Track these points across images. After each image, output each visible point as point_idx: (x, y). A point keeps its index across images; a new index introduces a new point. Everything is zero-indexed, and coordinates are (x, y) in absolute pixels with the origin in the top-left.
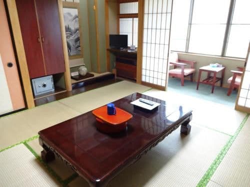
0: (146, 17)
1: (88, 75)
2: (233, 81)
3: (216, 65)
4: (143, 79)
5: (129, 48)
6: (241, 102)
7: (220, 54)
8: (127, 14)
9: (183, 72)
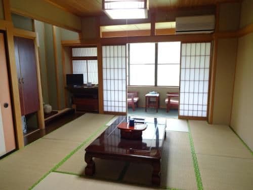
0: (104, 60)
1: (53, 113)
2: (169, 101)
3: (153, 92)
4: (105, 109)
5: (86, 85)
6: (181, 113)
7: (154, 85)
8: (81, 57)
9: (133, 100)
